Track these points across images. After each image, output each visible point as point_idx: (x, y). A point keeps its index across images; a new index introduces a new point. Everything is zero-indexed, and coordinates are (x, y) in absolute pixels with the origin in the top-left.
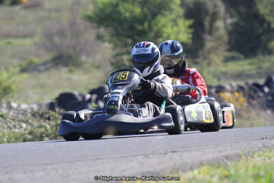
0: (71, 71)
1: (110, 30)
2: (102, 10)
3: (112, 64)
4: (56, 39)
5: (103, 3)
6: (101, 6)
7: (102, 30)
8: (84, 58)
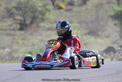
0: (96, 38)
1: (120, 22)
2: (117, 13)
3: (120, 36)
4: (90, 25)
5: (118, 11)
6: (116, 11)
7: (116, 22)
8: (100, 33)
